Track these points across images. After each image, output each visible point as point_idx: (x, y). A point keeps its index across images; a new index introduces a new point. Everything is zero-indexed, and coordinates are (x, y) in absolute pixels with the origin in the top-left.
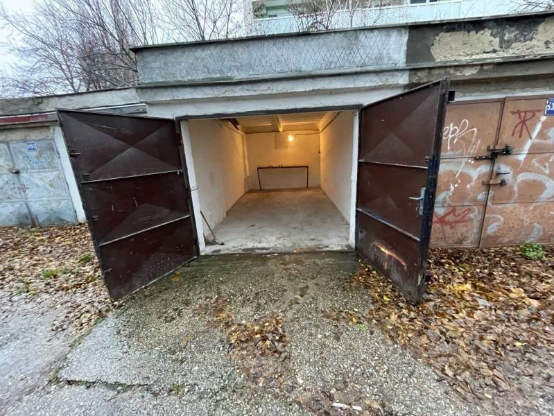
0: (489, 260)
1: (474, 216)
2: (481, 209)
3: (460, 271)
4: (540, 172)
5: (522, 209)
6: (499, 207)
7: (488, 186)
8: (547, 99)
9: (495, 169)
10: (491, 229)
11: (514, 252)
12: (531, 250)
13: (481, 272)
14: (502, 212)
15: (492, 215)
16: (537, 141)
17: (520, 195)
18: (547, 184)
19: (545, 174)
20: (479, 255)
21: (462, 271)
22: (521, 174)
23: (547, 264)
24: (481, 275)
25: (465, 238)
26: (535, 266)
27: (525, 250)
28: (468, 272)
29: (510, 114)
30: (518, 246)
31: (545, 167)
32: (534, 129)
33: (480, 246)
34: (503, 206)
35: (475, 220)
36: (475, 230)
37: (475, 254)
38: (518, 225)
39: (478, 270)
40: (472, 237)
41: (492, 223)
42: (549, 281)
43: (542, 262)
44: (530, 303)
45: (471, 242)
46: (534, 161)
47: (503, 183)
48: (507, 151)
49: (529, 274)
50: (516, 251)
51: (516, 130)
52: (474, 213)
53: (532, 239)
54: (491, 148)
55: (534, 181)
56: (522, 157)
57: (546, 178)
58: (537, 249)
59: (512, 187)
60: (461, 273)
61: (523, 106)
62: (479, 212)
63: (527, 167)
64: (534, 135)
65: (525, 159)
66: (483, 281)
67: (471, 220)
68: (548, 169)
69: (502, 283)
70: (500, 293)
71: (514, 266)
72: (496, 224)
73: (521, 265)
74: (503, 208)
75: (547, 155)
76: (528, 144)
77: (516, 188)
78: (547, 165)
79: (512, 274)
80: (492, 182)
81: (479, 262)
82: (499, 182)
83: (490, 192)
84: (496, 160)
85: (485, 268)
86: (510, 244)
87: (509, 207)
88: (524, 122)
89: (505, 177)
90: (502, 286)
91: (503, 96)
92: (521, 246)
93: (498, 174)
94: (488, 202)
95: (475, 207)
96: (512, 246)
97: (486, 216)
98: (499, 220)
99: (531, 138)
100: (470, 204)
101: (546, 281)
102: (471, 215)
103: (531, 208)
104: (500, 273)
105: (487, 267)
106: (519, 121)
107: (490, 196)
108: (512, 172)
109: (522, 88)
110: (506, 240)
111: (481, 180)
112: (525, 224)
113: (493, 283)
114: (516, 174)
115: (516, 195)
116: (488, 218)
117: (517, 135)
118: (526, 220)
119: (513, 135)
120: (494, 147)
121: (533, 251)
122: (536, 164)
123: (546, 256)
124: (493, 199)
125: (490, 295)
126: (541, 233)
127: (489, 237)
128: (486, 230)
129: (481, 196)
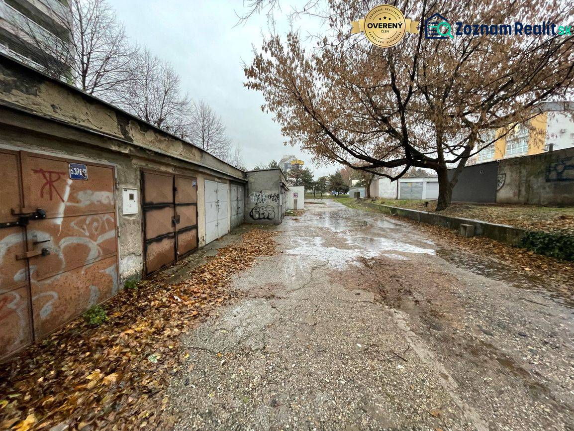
0: (52, 354)
1: (16, 304)
2: (24, 292)
3: (11, 401)
4: (81, 235)
5: (74, 276)
6: (49, 281)
7: (26, 260)
8: (68, 163)
9: (30, 237)
10: (45, 311)
11: (78, 326)
12: (94, 315)
13: (45, 380)
14: (52, 287)
15: (42, 294)
16: (69, 204)
17: (67, 262)
18: (90, 245)
19: (87, 237)
20: (39, 354)
21: (14, 399)
22: (63, 240)
23: (111, 323)
24: (46, 383)
25: (9, 342)
26: (102, 332)
27: (89, 318)
28: (24, 393)
29: (32, 172)
30: (81, 316)
31: (84, 229)
32: (63, 191)
33: (36, 339)
34: (52, 279)
35: (18, 311)
36: (23, 323)
37: (31, 355)
38: (75, 294)
39: (41, 380)
40: (21, 334)
41: (44, 304)
42: (117, 342)
43: (107, 323)
44: (109, 381)
45: (21, 342)
46: (72, 224)
47: (45, 253)
48: (39, 215)
49: (100, 345)
50: (81, 324)
51: (44, 191)
52: (15, 301)
53: (92, 303)
54: (17, 211)
55: (78, 245)
56: (59, 221)
57: (88, 239)
58: (99, 312)
59: (57, 256)
60: (15, 402)
61: (44, 165)
62: (21, 297)
63: (66, 231)
64: (66, 197)
65: (63, 222)
66: (52, 393)
67: (11, 312)
68: (87, 231)
69: (76, 376)
70: (77, 394)
71: (83, 345)
72: (50, 303)
73: (89, 339)
74: (53, 282)
75: (82, 218)
76: (62, 208)
77: (61, 256)
78: (85, 227)
79: (83, 356)
80: (29, 255)
81: (40, 366)
82: (40, 252)
83: (31, 267)
84: (28, 226)
85: (49, 370)
86: (72, 319)
87: (60, 277)
88: (50, 183)
89: (45, 245)
90: (76, 381)
91: (17, 149)
92: (84, 316)
93: (36, 243)
94: (32, 281)
95: (14, 293)
96: (75, 320)
97: (34, 298)
98: (52, 297)
99: (63, 201)
100: (4, 291)
101: (115, 344)
102: (11, 306)
103: (83, 272)
104: (70, 364)
105: (51, 366)
106: (45, 181)
107: (31, 272)
108: (52, 239)
109: (39, 146)
110: (67, 316)
111: (13, 255)
112: (82, 291)
113: (65, 385)
114: (57, 241)
115: (64, 263)
116: (37, 299)
117: (47, 196)
118: (81, 286)
119: (42, 196)
120: (21, 210)
121: (96, 316)
122: (76, 227)
123: (108, 314)
124: (37, 274)
125: (64, 407)
126: (98, 293)
127: (44, 323)
128: (38, 315)
129: (18, 276)
